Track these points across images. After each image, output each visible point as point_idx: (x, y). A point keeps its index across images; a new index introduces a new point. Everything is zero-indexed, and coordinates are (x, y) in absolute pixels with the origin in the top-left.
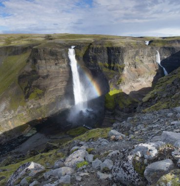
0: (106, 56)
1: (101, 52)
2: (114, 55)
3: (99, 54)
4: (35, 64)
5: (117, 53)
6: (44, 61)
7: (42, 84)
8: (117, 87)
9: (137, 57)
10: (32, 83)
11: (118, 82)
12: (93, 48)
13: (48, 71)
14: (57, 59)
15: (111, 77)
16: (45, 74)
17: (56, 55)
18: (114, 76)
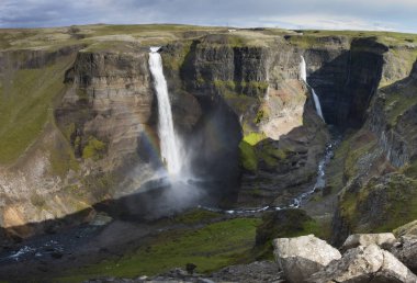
0: (231, 65)
1: (220, 58)
2: (248, 64)
3: (216, 62)
4: (85, 87)
5: (254, 60)
6: (104, 81)
7: (102, 129)
8: (255, 128)
9: (275, 68)
10: (83, 126)
11: (258, 118)
12: (203, 50)
13: (112, 102)
14: (130, 76)
15: (243, 108)
16: (106, 109)
17: (130, 67)
18: (249, 107)
